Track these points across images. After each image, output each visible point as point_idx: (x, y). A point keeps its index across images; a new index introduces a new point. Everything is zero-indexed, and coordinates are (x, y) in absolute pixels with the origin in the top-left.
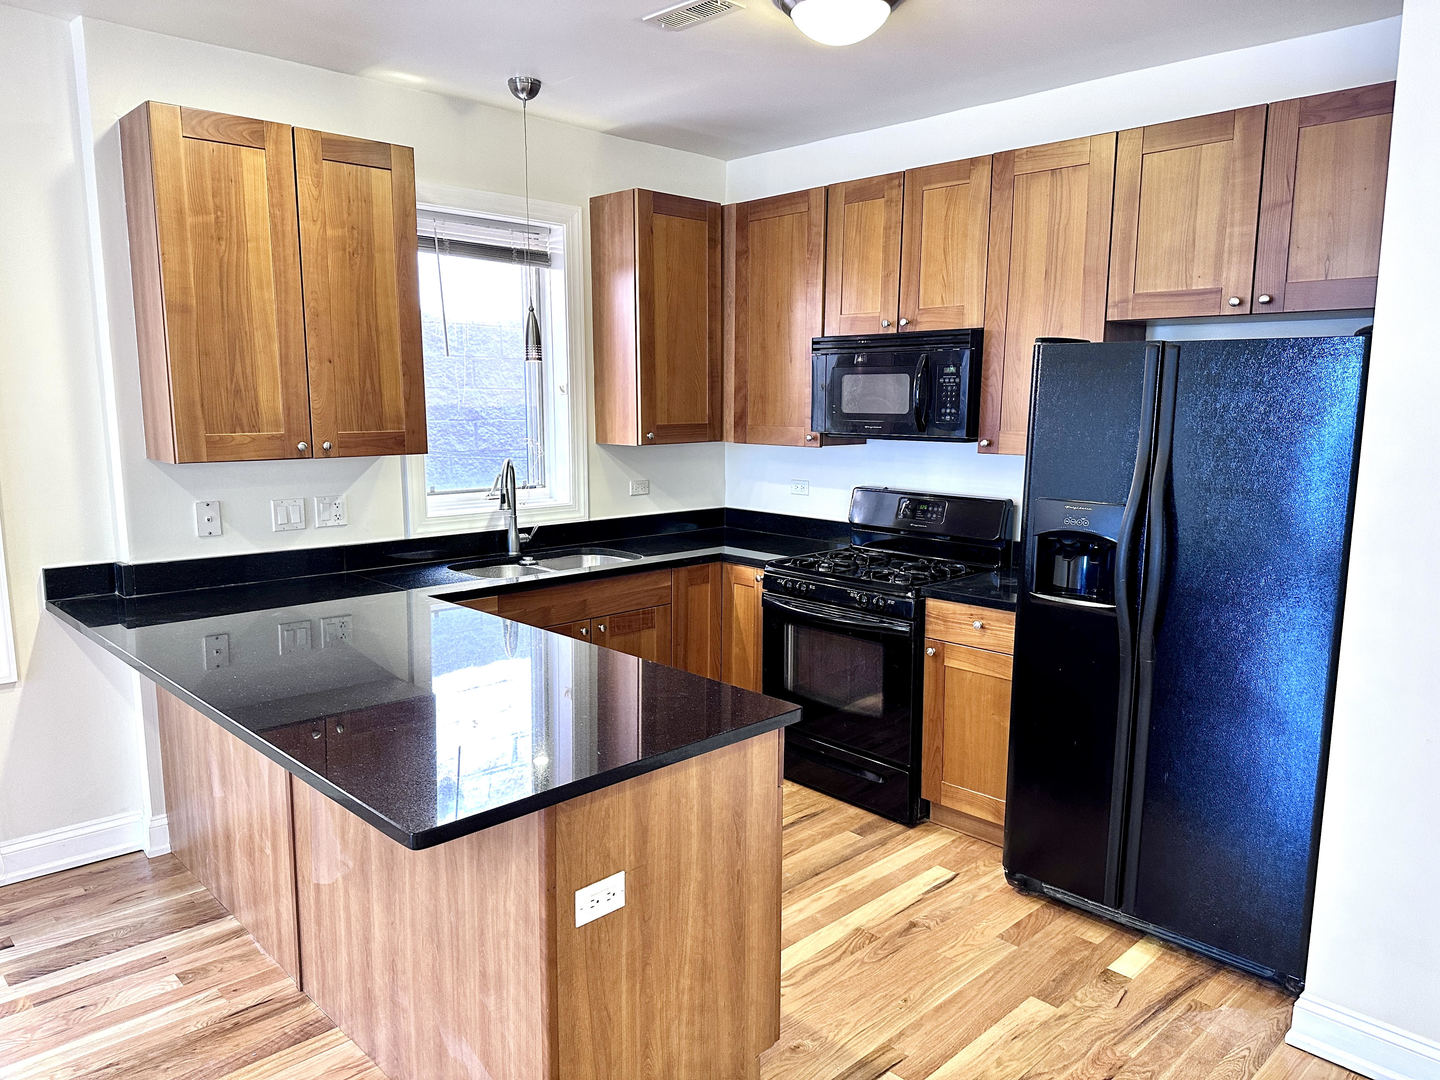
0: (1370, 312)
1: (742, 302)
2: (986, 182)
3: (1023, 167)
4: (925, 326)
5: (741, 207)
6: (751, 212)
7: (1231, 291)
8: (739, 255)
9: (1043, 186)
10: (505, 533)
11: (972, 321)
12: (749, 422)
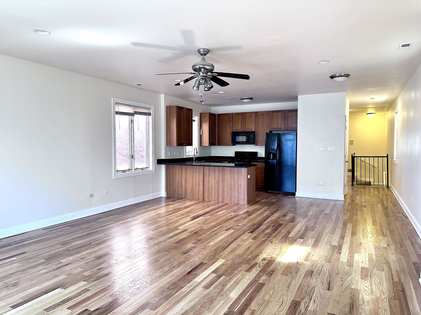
0: (297, 130)
1: (219, 127)
2: (254, 115)
3: (259, 113)
4: (247, 130)
5: (218, 114)
6: (219, 115)
7: (282, 128)
8: (218, 121)
9: (261, 116)
10: (193, 158)
11: (253, 130)
12: (220, 143)
